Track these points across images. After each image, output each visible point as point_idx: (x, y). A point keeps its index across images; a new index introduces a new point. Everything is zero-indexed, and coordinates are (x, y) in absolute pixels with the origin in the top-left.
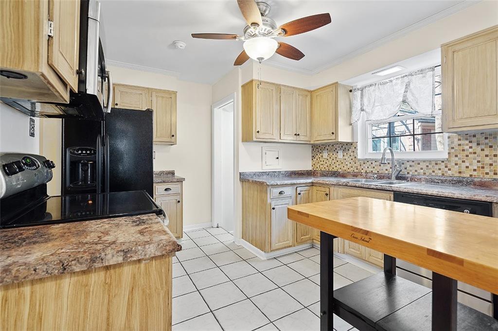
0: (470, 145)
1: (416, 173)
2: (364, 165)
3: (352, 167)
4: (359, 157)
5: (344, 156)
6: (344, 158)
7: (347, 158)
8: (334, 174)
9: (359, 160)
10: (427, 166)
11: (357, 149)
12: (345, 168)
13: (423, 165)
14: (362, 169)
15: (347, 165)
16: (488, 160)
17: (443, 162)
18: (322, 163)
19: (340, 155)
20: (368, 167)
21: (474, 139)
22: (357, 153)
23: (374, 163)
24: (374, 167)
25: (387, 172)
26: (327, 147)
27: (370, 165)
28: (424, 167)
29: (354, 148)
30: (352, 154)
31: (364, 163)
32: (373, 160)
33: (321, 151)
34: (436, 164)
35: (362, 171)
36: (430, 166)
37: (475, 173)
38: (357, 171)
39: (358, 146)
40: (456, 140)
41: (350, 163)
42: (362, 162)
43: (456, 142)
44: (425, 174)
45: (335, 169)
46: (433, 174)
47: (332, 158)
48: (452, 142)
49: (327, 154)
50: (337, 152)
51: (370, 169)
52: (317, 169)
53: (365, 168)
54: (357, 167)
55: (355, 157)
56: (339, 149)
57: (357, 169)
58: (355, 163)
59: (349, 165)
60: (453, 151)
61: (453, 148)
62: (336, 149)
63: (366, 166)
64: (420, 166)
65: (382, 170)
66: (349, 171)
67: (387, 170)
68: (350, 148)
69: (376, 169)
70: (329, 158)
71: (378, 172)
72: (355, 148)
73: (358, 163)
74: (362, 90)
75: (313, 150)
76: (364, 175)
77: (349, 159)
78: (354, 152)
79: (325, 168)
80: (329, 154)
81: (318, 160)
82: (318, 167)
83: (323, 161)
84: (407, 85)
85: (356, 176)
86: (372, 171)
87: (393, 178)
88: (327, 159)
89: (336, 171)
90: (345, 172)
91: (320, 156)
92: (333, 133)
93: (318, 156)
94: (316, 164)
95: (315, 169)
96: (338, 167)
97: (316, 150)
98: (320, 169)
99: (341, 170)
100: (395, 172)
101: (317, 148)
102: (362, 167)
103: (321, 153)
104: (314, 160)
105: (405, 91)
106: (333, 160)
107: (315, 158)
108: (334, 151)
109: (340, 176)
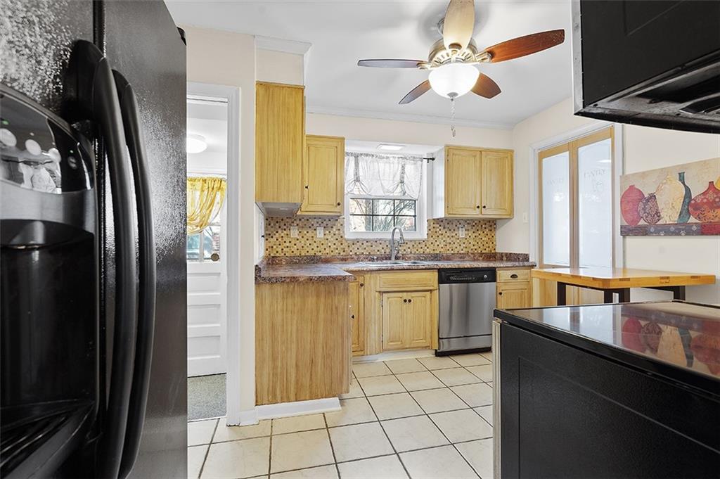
0: (440, 228)
1: (405, 253)
2: (353, 246)
3: (337, 249)
4: (346, 237)
5: (325, 235)
6: (326, 237)
7: (329, 237)
8: (312, 260)
9: (347, 240)
10: (413, 246)
11: (344, 227)
12: (328, 250)
13: (410, 245)
14: (351, 251)
15: (330, 247)
16: (449, 240)
17: (424, 241)
18: (288, 244)
19: (320, 233)
20: (358, 249)
21: (442, 224)
22: (344, 232)
23: (365, 243)
24: (365, 248)
25: (378, 253)
26: (298, 222)
27: (360, 246)
28: (411, 247)
29: (339, 225)
30: (337, 232)
31: (353, 244)
32: (364, 240)
33: (285, 227)
34: (419, 243)
35: (351, 253)
36: (415, 246)
37: (442, 250)
38: (344, 254)
39: (345, 223)
40: (432, 223)
41: (335, 244)
42: (351, 243)
43: (432, 225)
44: (411, 252)
45: (312, 253)
46: (417, 252)
47: (305, 237)
48: (430, 225)
49: (297, 232)
50: (315, 230)
51: (361, 251)
52: (278, 255)
53: (354, 249)
54: (344, 249)
55: (342, 237)
56: (318, 225)
57: (344, 251)
58: (342, 244)
59: (333, 247)
60: (430, 232)
61: (430, 230)
62: (313, 225)
63: (355, 247)
64: (408, 246)
65: (374, 250)
66: (332, 254)
67: (378, 251)
68: (335, 225)
69: (367, 250)
70: (300, 237)
71: (370, 253)
73: (345, 245)
74: (357, 156)
75: (270, 225)
76: (356, 257)
77: (332, 239)
78: (339, 230)
79: (293, 252)
80: (300, 232)
81: (280, 240)
82: (280, 250)
83: (290, 242)
84: (403, 168)
85: (345, 260)
86: (363, 253)
87: (393, 258)
88: (298, 240)
89: (314, 256)
90: (328, 256)
91: (282, 235)
92: (339, 204)
93: (280, 234)
94: (275, 247)
95: (272, 255)
96: (315, 249)
97: (274, 225)
98: (283, 254)
99: (320, 254)
100: (396, 252)
101: (277, 222)
102: (351, 249)
103: (285, 230)
104: (271, 240)
105: (403, 173)
106: (308, 239)
107: (272, 237)
108: (310, 227)
109: (322, 260)
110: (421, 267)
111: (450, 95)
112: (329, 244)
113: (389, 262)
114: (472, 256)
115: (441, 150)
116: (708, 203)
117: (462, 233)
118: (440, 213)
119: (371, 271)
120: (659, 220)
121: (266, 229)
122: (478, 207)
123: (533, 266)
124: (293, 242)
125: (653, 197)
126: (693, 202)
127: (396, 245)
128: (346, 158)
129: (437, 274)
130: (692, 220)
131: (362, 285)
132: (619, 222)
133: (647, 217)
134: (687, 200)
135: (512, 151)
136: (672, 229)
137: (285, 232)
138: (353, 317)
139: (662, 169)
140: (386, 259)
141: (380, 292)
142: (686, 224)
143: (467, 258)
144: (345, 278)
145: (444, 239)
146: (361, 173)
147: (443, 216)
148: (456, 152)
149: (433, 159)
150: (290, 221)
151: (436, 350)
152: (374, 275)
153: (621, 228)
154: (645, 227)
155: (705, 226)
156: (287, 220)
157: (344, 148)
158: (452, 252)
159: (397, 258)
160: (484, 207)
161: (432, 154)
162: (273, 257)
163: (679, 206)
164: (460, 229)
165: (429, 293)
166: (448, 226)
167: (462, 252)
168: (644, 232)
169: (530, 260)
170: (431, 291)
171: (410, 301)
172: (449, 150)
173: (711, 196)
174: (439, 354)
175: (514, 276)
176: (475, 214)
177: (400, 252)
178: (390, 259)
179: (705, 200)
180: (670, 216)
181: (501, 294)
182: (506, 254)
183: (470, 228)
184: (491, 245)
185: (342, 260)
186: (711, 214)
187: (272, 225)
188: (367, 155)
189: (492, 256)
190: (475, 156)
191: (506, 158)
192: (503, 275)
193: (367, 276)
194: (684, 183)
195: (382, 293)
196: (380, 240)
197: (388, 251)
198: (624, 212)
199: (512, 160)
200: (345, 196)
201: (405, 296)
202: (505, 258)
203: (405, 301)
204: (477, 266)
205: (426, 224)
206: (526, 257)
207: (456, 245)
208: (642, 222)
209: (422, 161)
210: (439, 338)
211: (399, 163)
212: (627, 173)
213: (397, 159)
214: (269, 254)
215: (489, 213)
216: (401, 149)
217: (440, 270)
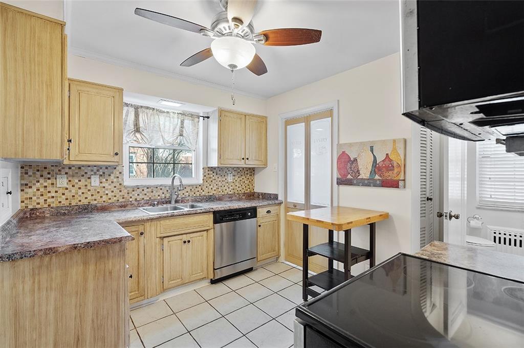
0: (213, 174)
1: (183, 196)
2: (133, 193)
3: (115, 196)
4: (125, 184)
5: (101, 183)
6: (103, 185)
7: (106, 185)
8: (85, 209)
9: (125, 187)
10: (191, 190)
11: (123, 174)
12: (105, 198)
13: (188, 189)
14: (131, 197)
15: (107, 194)
16: (220, 184)
17: (200, 186)
18: (53, 194)
19: (95, 181)
20: (138, 195)
21: (215, 171)
22: (123, 180)
23: (146, 189)
24: (146, 194)
25: (159, 197)
26: (67, 170)
27: (141, 192)
28: (189, 191)
29: (118, 173)
30: (115, 180)
31: (133, 191)
32: (145, 186)
33: (49, 176)
34: (196, 187)
35: (131, 200)
36: (193, 190)
37: (215, 192)
38: (124, 200)
39: (124, 171)
40: (207, 170)
41: (112, 192)
42: (131, 190)
43: (207, 172)
44: (189, 195)
45: (85, 202)
46: (195, 195)
47: (77, 186)
48: (205, 172)
49: (65, 181)
50: (89, 178)
51: (141, 196)
52: (38, 206)
53: (135, 195)
54: (123, 195)
55: (120, 184)
56: (92, 173)
58: (120, 191)
60: (205, 178)
61: (205, 176)
62: (86, 173)
63: (135, 193)
64: (186, 190)
65: (155, 195)
66: (110, 201)
67: (159, 196)
68: (113, 173)
69: (148, 196)
70: (69, 187)
71: (150, 198)
72: (120, 173)
73: (124, 192)
74: (137, 108)
75: (26, 173)
76: (136, 203)
77: (110, 187)
78: (118, 177)
79: (60, 202)
80: (70, 181)
81: (42, 190)
82: (41, 201)
83: (56, 192)
84: (182, 122)
85: (125, 206)
86: (143, 199)
87: (173, 202)
88: (67, 189)
89: (88, 205)
90: (105, 204)
91: (45, 184)
92: (117, 154)
93: (41, 184)
94: (34, 198)
95: (30, 207)
96: (90, 198)
97: (34, 173)
98: (46, 206)
99: (95, 202)
100: (175, 196)
101: (38, 171)
102: (130, 195)
103: (49, 179)
104: (30, 190)
105: (182, 127)
106: (80, 188)
107: (30, 187)
108: (83, 176)
109: (98, 209)
110: (199, 211)
111: (231, 66)
112: (107, 192)
113: (169, 206)
114: (238, 195)
115: (215, 111)
116: (385, 167)
117: (230, 178)
118: (214, 163)
119: (152, 220)
120: (359, 176)
121: (22, 178)
122: (243, 159)
123: (280, 204)
124: (61, 191)
125: (355, 160)
126: (377, 166)
127: (176, 190)
128: (125, 109)
129: (212, 215)
130: (377, 177)
131: (142, 234)
132: (336, 175)
133: (352, 173)
134: (374, 165)
135: (266, 117)
136: (366, 182)
137: (50, 181)
138: (131, 277)
139: (361, 143)
140: (166, 203)
141: (160, 237)
142: (373, 179)
143: (234, 198)
144: (120, 240)
145: (217, 183)
146: (141, 125)
147: (217, 166)
148: (226, 114)
149: (208, 117)
150: (56, 170)
151: (211, 279)
152: (154, 223)
153: (337, 179)
154: (351, 180)
155: (384, 181)
156: (53, 168)
157: (123, 99)
158: (223, 193)
159: (177, 202)
160: (248, 159)
161: (208, 113)
162: (32, 210)
163: (370, 168)
164: (229, 175)
165: (206, 232)
166: (220, 172)
167: (230, 193)
168: (349, 183)
169: (279, 199)
170: (207, 230)
171: (189, 242)
172: (222, 112)
173: (387, 163)
174: (213, 282)
175: (268, 212)
176: (242, 164)
177: (179, 196)
178: (170, 202)
179: (384, 165)
180: (365, 174)
181: (260, 226)
182: (262, 194)
183: (236, 174)
184: (251, 187)
185: (121, 207)
186: (387, 174)
187: (30, 173)
188: (147, 108)
189: (252, 196)
190: (241, 118)
191: (263, 121)
192: (261, 212)
193: (148, 225)
194: (373, 153)
195: (162, 238)
196: (161, 185)
197: (168, 195)
198: (339, 169)
199: (266, 124)
200: (124, 146)
201: (185, 238)
202: (261, 197)
203: (185, 242)
204: (243, 207)
205: (201, 171)
206: (276, 197)
207: (226, 188)
208: (349, 177)
209: (199, 118)
210: (214, 269)
211: (178, 118)
212: (340, 143)
213: (176, 115)
214: (27, 207)
215: (251, 164)
216: (180, 107)
217: (215, 213)
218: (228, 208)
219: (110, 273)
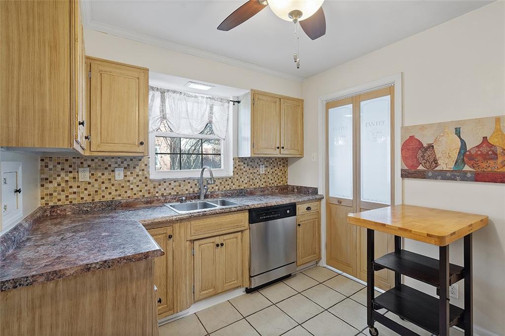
0: (244, 165)
1: (213, 190)
2: (160, 187)
3: (141, 191)
4: (152, 177)
5: (125, 176)
6: (127, 178)
7: (131, 179)
8: (109, 206)
9: (151, 181)
10: (221, 183)
11: (149, 167)
12: (129, 193)
13: (218, 182)
14: (157, 192)
15: (132, 189)
16: (252, 177)
17: (230, 178)
18: (75, 190)
19: (119, 174)
20: (165, 189)
21: (246, 162)
22: (148, 172)
23: (173, 184)
24: (173, 189)
25: (187, 192)
26: (89, 163)
27: (168, 187)
28: (219, 184)
29: (143, 165)
30: (141, 173)
31: (160, 185)
32: (172, 180)
33: (71, 169)
34: (226, 181)
35: (157, 195)
36: (223, 183)
37: (246, 186)
38: (150, 195)
39: (150, 162)
40: (237, 161)
41: (138, 186)
42: (157, 184)
43: (238, 163)
44: (219, 189)
45: (108, 198)
46: (224, 189)
47: (100, 180)
48: (235, 163)
49: (88, 174)
50: (113, 171)
51: (168, 191)
52: (59, 203)
53: (161, 190)
54: (149, 190)
55: (146, 178)
56: (116, 165)
57: (149, 193)
58: (146, 185)
59: (136, 189)
60: (236, 169)
61: (236, 168)
62: (110, 166)
63: (162, 188)
64: (216, 183)
65: (182, 190)
66: (135, 197)
67: (187, 190)
68: (138, 165)
69: (176, 190)
70: (92, 181)
71: (178, 193)
72: (146, 165)
73: (151, 186)
74: (163, 92)
75: (47, 166)
76: (162, 199)
77: (135, 181)
78: (143, 170)
79: (82, 198)
80: (93, 174)
81: (63, 185)
82: (63, 197)
83: (78, 187)
84: (211, 108)
85: (151, 202)
86: (170, 194)
87: (202, 197)
88: (89, 183)
89: (112, 201)
90: (130, 200)
91: (67, 178)
92: (142, 143)
93: (62, 178)
94: (55, 194)
95: (51, 204)
96: (114, 193)
97: (54, 166)
98: (68, 202)
99: (120, 198)
100: (205, 191)
101: (59, 163)
102: (157, 190)
103: (71, 172)
104: (50, 185)
105: (211, 113)
106: (103, 183)
107: (51, 182)
108: (106, 168)
109: (122, 206)
110: (233, 209)
112: (132, 186)
113: (198, 202)
114: (270, 189)
115: (247, 94)
116: (482, 155)
117: (262, 170)
118: (246, 152)
119: (181, 220)
120: (436, 166)
121: (42, 172)
122: (278, 148)
123: (321, 199)
124: (83, 186)
125: (431, 146)
126: (468, 153)
127: (205, 183)
128: (151, 93)
129: (248, 213)
130: (467, 168)
131: (170, 237)
132: (399, 165)
133: (425, 163)
134: (463, 151)
135: (302, 101)
136: (449, 174)
137: (71, 175)
138: (160, 301)
139: (440, 124)
140: (195, 198)
141: (190, 241)
142: (461, 171)
143: (266, 192)
145: (248, 175)
146: (168, 111)
147: (250, 156)
148: (260, 97)
149: (239, 102)
150: (78, 162)
151: (247, 288)
152: (183, 224)
153: (401, 171)
154: (424, 171)
155: (478, 174)
156: (74, 160)
157: (148, 82)
158: (254, 187)
159: (206, 197)
160: (283, 148)
161: (238, 97)
162: (52, 207)
163: (455, 156)
164: (261, 166)
165: (240, 233)
166: (251, 163)
167: (262, 186)
168: (422, 175)
169: (319, 193)
170: (242, 231)
171: (222, 245)
172: (255, 96)
173: (485, 149)
174: (249, 291)
175: (308, 209)
176: (276, 154)
177: (209, 190)
178: (199, 198)
179: (479, 153)
180: (446, 163)
181: (299, 225)
182: (297, 187)
183: (268, 165)
184: (284, 179)
185: (147, 203)
186: (484, 165)
187: (51, 166)
188: (174, 92)
189: (285, 190)
190: (275, 102)
191: (298, 105)
192: (301, 209)
193: (177, 226)
194: (459, 137)
195: (193, 241)
196: (189, 178)
197: (196, 190)
198: (404, 158)
199: (303, 108)
200: (150, 135)
201: (218, 240)
202: (296, 190)
203: (218, 245)
204: (281, 203)
205: (232, 162)
206: (315, 191)
207: (258, 180)
208: (421, 168)
209: (229, 103)
210: (251, 277)
211: (207, 103)
212: (406, 125)
213: (205, 99)
214: (47, 204)
215: (285, 153)
216: (209, 90)
217: (251, 211)
218: (265, 205)
219: (134, 300)
